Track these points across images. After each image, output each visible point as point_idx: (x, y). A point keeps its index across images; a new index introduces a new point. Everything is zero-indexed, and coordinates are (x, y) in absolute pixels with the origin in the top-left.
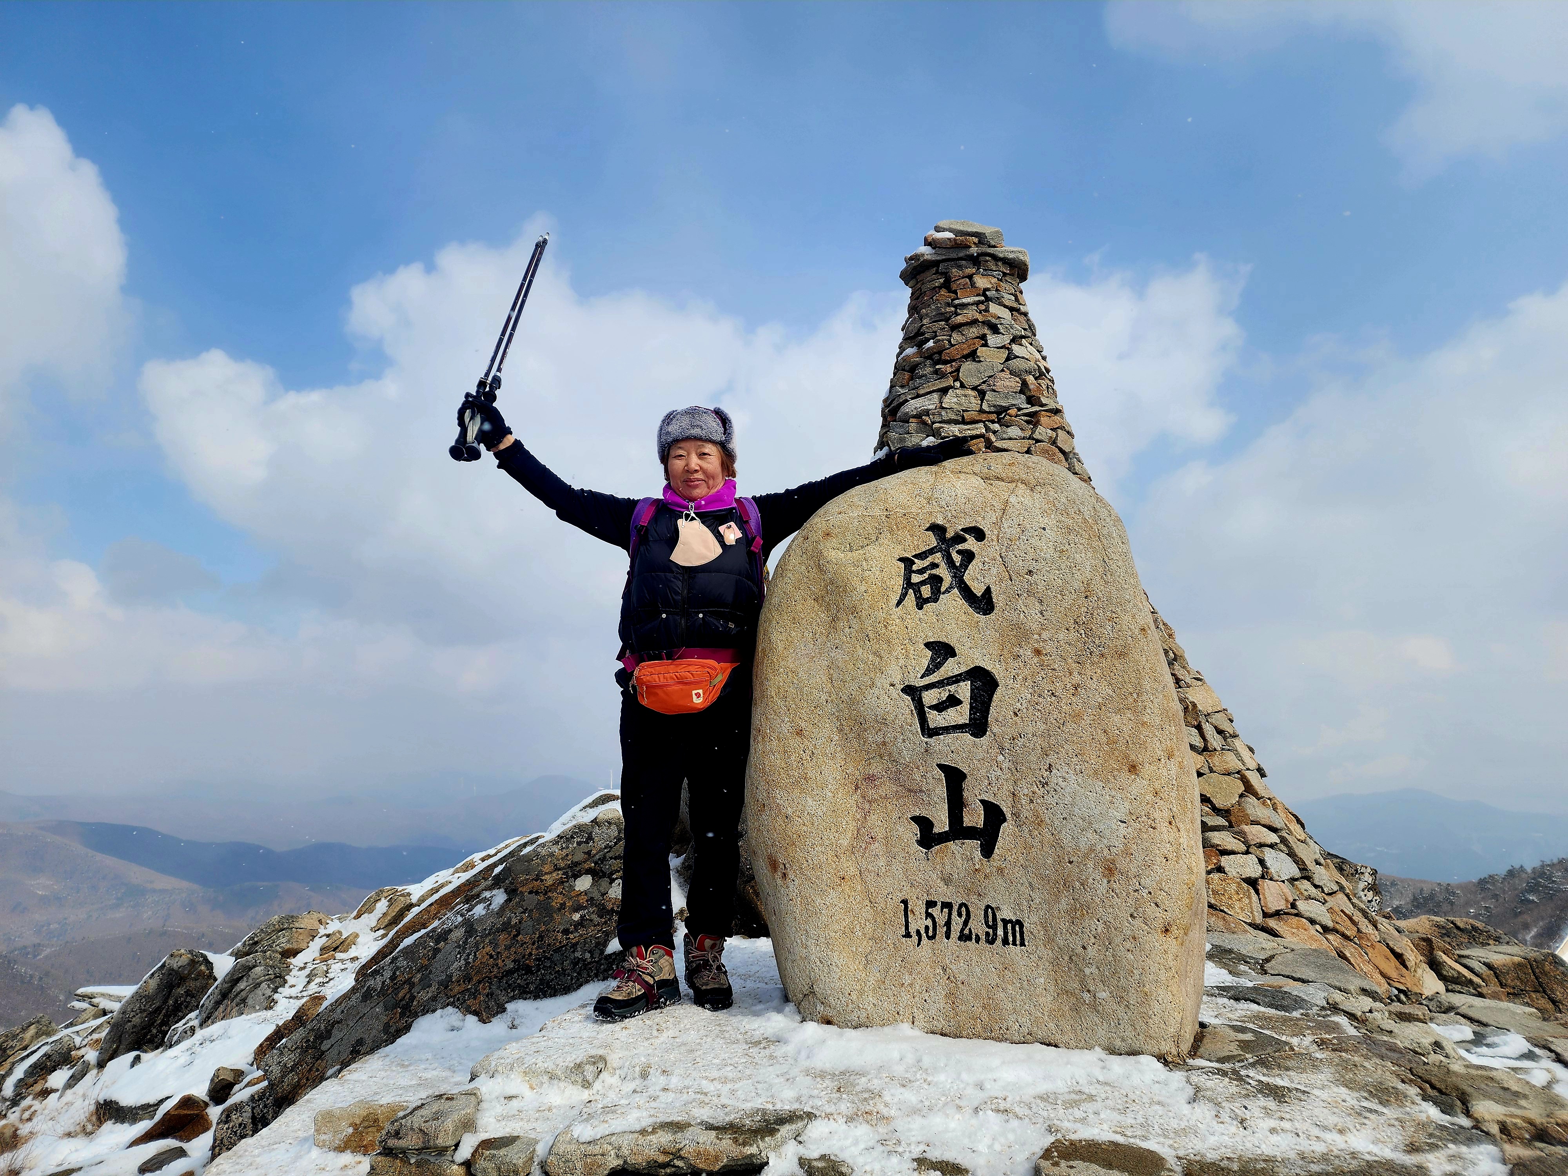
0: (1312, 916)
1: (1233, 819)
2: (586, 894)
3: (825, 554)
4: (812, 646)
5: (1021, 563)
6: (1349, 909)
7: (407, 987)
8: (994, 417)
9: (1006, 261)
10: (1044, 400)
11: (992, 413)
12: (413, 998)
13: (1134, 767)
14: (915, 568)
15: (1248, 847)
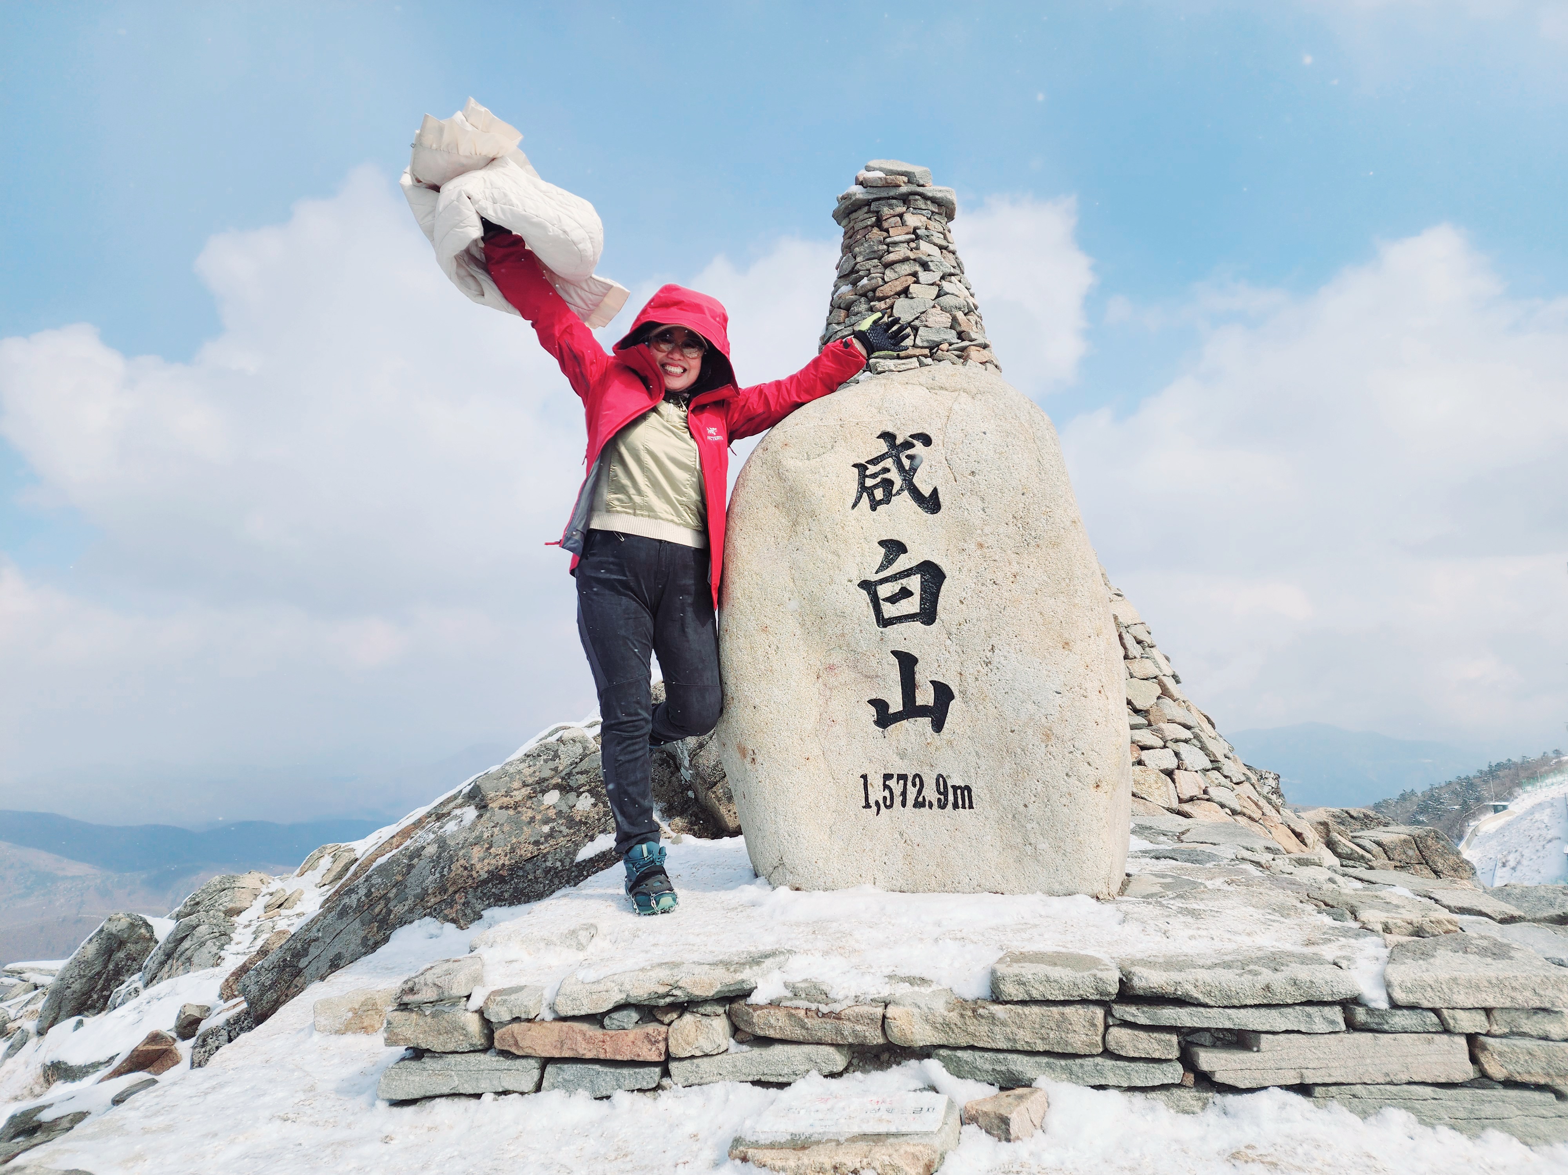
0: (1224, 801)
1: (1151, 718)
2: (554, 808)
3: (784, 463)
4: (774, 550)
5: (964, 464)
6: (1255, 796)
7: (382, 902)
8: (927, 352)
9: (934, 200)
10: (973, 336)
11: (926, 348)
12: (390, 912)
13: (1067, 644)
14: (868, 473)
15: (1165, 742)
